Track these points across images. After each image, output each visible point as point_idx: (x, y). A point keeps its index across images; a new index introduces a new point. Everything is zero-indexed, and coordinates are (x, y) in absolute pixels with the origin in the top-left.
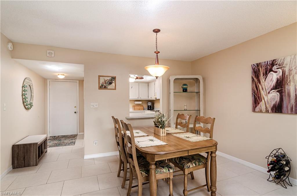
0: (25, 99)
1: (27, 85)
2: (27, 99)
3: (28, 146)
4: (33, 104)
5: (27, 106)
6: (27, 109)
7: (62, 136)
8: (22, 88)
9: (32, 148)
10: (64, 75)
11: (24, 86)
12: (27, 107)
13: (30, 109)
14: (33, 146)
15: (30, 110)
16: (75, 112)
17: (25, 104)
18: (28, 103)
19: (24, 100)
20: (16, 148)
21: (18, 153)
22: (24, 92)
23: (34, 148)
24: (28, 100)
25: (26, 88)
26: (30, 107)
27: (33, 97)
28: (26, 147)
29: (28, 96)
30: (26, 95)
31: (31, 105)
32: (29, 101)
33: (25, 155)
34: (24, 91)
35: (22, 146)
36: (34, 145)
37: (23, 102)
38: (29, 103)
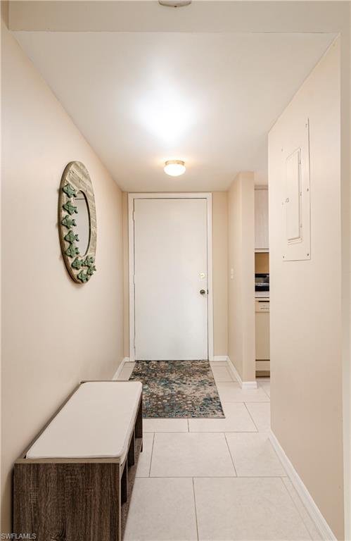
0: (71, 243)
1: (75, 188)
2: (76, 244)
3: (80, 477)
4: (95, 264)
5: (77, 269)
6: (77, 281)
7: (167, 362)
8: (57, 196)
9: (97, 488)
10: (183, 163)
11: (65, 188)
12: (75, 272)
13: (87, 280)
14: (97, 476)
15: (87, 285)
16: (202, 292)
17: (71, 261)
18: (79, 259)
19: (67, 244)
20: (29, 478)
21: (36, 508)
22: (64, 214)
23: (102, 488)
24: (81, 245)
25: (72, 199)
26: (85, 272)
27: (96, 240)
28: (68, 479)
29: (80, 230)
30: (73, 229)
31: (89, 265)
32: (82, 251)
33: (64, 521)
34: (64, 209)
35: (53, 475)
36: (102, 474)
37: (64, 255)
38: (84, 258)
